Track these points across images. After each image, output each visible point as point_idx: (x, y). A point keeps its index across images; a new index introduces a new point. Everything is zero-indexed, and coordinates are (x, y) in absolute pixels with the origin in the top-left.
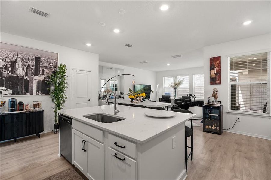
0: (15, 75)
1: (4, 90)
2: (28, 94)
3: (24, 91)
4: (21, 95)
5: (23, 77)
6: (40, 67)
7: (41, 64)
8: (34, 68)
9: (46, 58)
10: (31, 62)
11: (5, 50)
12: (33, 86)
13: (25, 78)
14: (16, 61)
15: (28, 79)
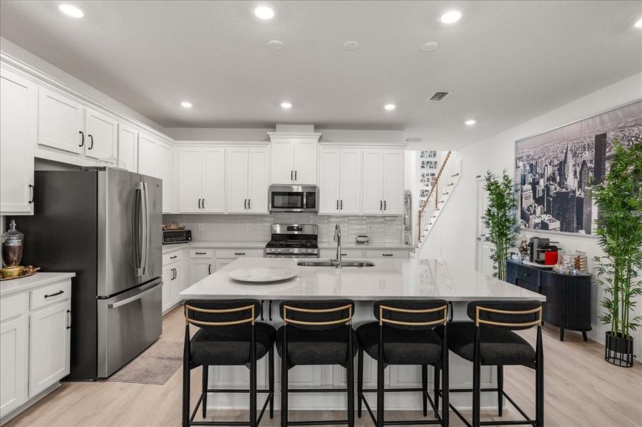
0: (564, 190)
1: (550, 222)
2: (582, 232)
3: (575, 225)
4: (572, 233)
5: (574, 192)
6: (605, 161)
7: (607, 150)
8: (593, 166)
9: (620, 128)
10: (587, 153)
11: (552, 143)
12: (591, 212)
13: (578, 193)
14: (565, 161)
15: (582, 196)
